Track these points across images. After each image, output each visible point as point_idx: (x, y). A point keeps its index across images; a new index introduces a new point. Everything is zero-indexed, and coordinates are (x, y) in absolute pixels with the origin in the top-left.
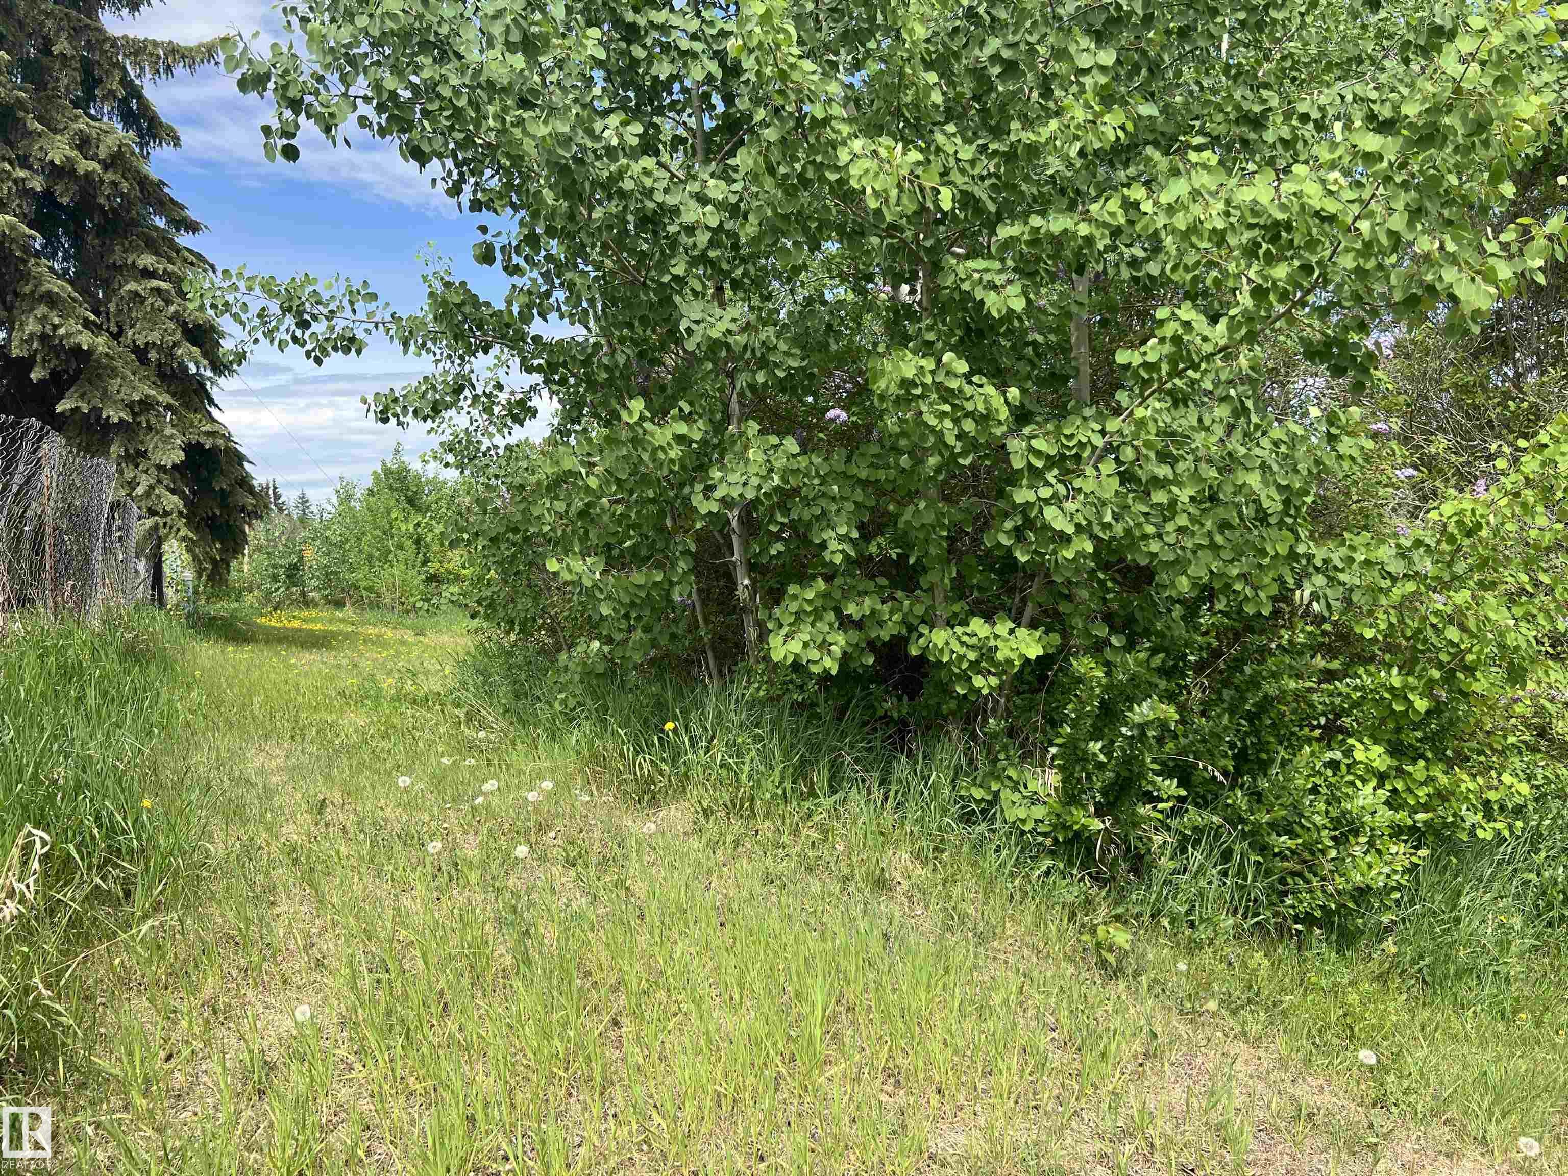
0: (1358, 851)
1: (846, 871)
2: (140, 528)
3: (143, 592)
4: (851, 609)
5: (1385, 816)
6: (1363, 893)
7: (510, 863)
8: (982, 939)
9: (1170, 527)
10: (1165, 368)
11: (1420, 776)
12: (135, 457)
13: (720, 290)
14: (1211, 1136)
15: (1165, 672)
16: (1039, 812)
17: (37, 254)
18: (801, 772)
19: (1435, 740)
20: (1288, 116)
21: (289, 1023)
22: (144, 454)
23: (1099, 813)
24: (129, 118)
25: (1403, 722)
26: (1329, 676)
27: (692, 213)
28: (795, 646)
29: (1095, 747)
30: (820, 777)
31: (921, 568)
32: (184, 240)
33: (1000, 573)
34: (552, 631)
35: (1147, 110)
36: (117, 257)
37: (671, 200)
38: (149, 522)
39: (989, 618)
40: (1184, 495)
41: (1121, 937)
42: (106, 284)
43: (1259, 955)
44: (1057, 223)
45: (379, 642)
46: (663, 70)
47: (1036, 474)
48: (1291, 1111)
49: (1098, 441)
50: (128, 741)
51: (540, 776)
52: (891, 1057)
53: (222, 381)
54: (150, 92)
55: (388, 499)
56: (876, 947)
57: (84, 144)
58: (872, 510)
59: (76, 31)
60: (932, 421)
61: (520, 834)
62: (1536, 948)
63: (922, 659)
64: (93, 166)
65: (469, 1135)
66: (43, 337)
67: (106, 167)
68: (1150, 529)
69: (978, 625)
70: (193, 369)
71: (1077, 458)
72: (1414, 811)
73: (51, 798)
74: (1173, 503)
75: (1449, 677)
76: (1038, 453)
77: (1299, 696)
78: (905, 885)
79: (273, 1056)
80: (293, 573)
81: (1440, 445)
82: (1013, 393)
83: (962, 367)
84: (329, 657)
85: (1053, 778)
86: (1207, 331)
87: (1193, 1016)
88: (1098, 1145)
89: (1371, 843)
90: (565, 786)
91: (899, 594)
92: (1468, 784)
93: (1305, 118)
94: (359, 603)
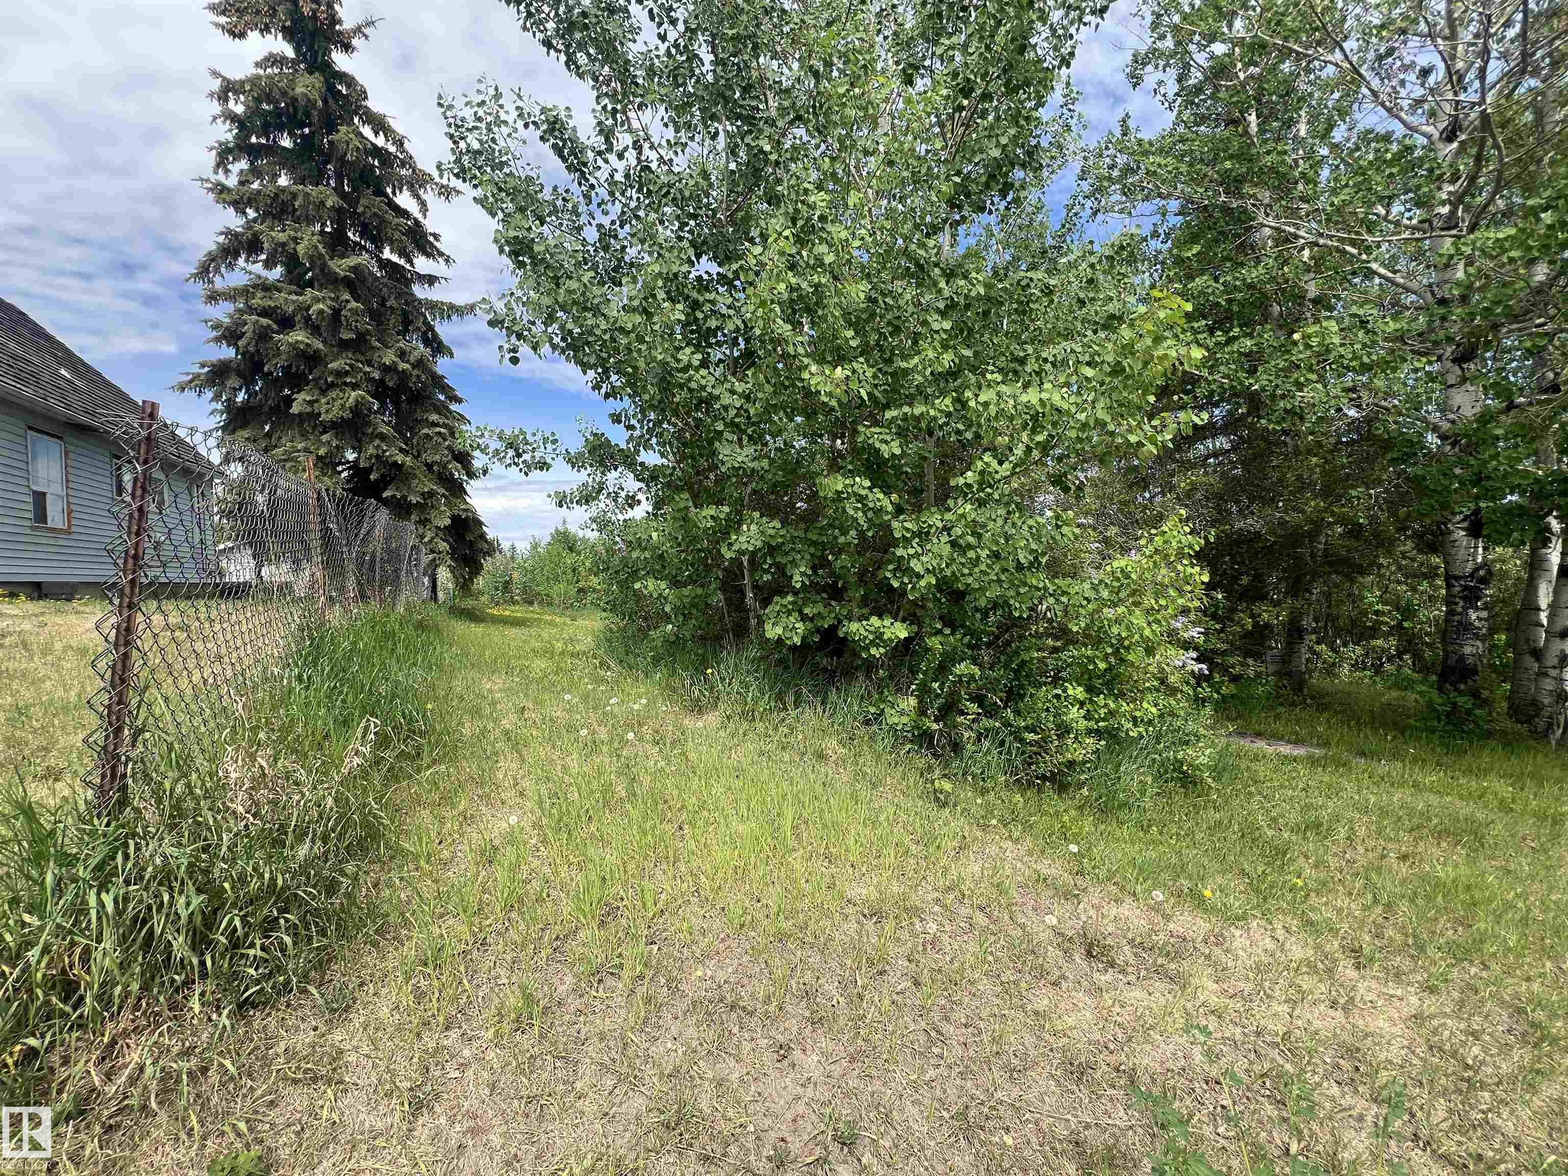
0: (1069, 742)
1: (803, 750)
2: (426, 559)
3: (425, 594)
4: (807, 611)
5: (1083, 724)
6: (1071, 764)
7: (624, 743)
8: (874, 786)
9: (977, 570)
10: (976, 486)
11: (1102, 703)
12: (424, 522)
13: (740, 439)
14: (994, 890)
15: (970, 646)
16: (905, 719)
17: (376, 412)
18: (780, 697)
19: (1109, 685)
20: (1037, 359)
21: (505, 825)
22: (429, 520)
23: (936, 721)
24: (427, 342)
25: (1091, 675)
26: (1055, 650)
27: (726, 399)
28: (779, 630)
29: (936, 685)
30: (790, 698)
31: (845, 588)
32: (454, 407)
33: (886, 593)
34: (645, 619)
35: (968, 353)
36: (419, 415)
37: (716, 392)
38: (431, 557)
39: (880, 617)
40: (984, 553)
41: (947, 786)
42: (411, 429)
43: (1018, 797)
44: (919, 409)
45: (552, 624)
46: (713, 323)
47: (907, 541)
48: (1035, 876)
49: (940, 525)
50: (419, 672)
51: (640, 697)
52: (827, 848)
53: (472, 482)
54: (439, 329)
55: (559, 547)
56: (819, 789)
57: (402, 355)
58: (819, 558)
59: (399, 296)
60: (851, 512)
61: (629, 726)
62: (1158, 794)
63: (845, 638)
64: (406, 366)
65: (602, 888)
66: (377, 457)
67: (414, 367)
68: (966, 571)
69: (874, 620)
70: (456, 475)
71: (928, 533)
72: (1097, 722)
73: (379, 701)
74: (978, 557)
75: (1116, 652)
76: (908, 530)
77: (1041, 660)
78: (834, 757)
79: (497, 842)
80: (507, 586)
81: (1113, 531)
82: (894, 497)
83: (867, 483)
84: (525, 631)
85: (913, 701)
86: (998, 468)
87: (985, 828)
88: (936, 894)
89: (1076, 738)
90: (652, 702)
91: (833, 603)
92: (1125, 707)
93: (1046, 360)
94: (541, 603)
